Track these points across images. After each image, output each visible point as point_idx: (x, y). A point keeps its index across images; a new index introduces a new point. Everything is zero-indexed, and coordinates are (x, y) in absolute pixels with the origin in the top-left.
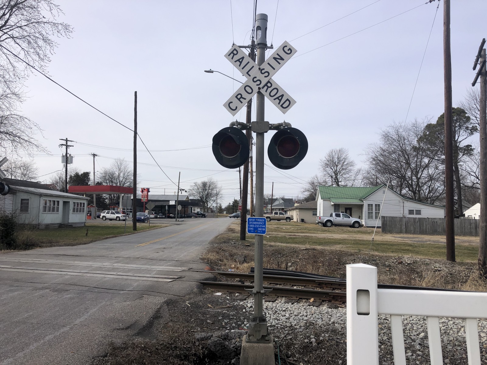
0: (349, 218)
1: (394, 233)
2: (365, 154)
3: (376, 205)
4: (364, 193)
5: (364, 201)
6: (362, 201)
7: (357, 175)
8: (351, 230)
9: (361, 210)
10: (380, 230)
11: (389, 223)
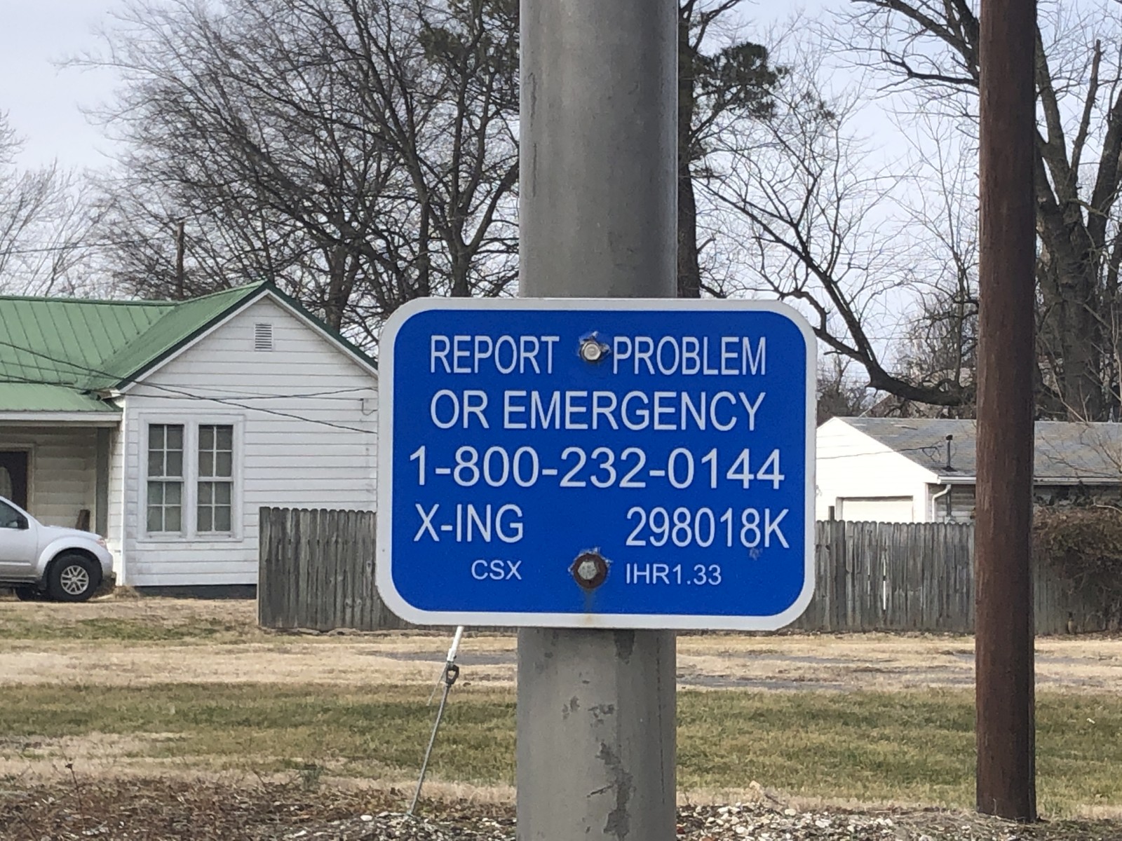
0: (23, 524)
1: (343, 625)
2: (107, 58)
3: (204, 428)
4: (119, 343)
5: (122, 404)
6: (110, 401)
7: (25, 222)
8: (40, 617)
9: (93, 472)
10: (250, 607)
11: (312, 554)
